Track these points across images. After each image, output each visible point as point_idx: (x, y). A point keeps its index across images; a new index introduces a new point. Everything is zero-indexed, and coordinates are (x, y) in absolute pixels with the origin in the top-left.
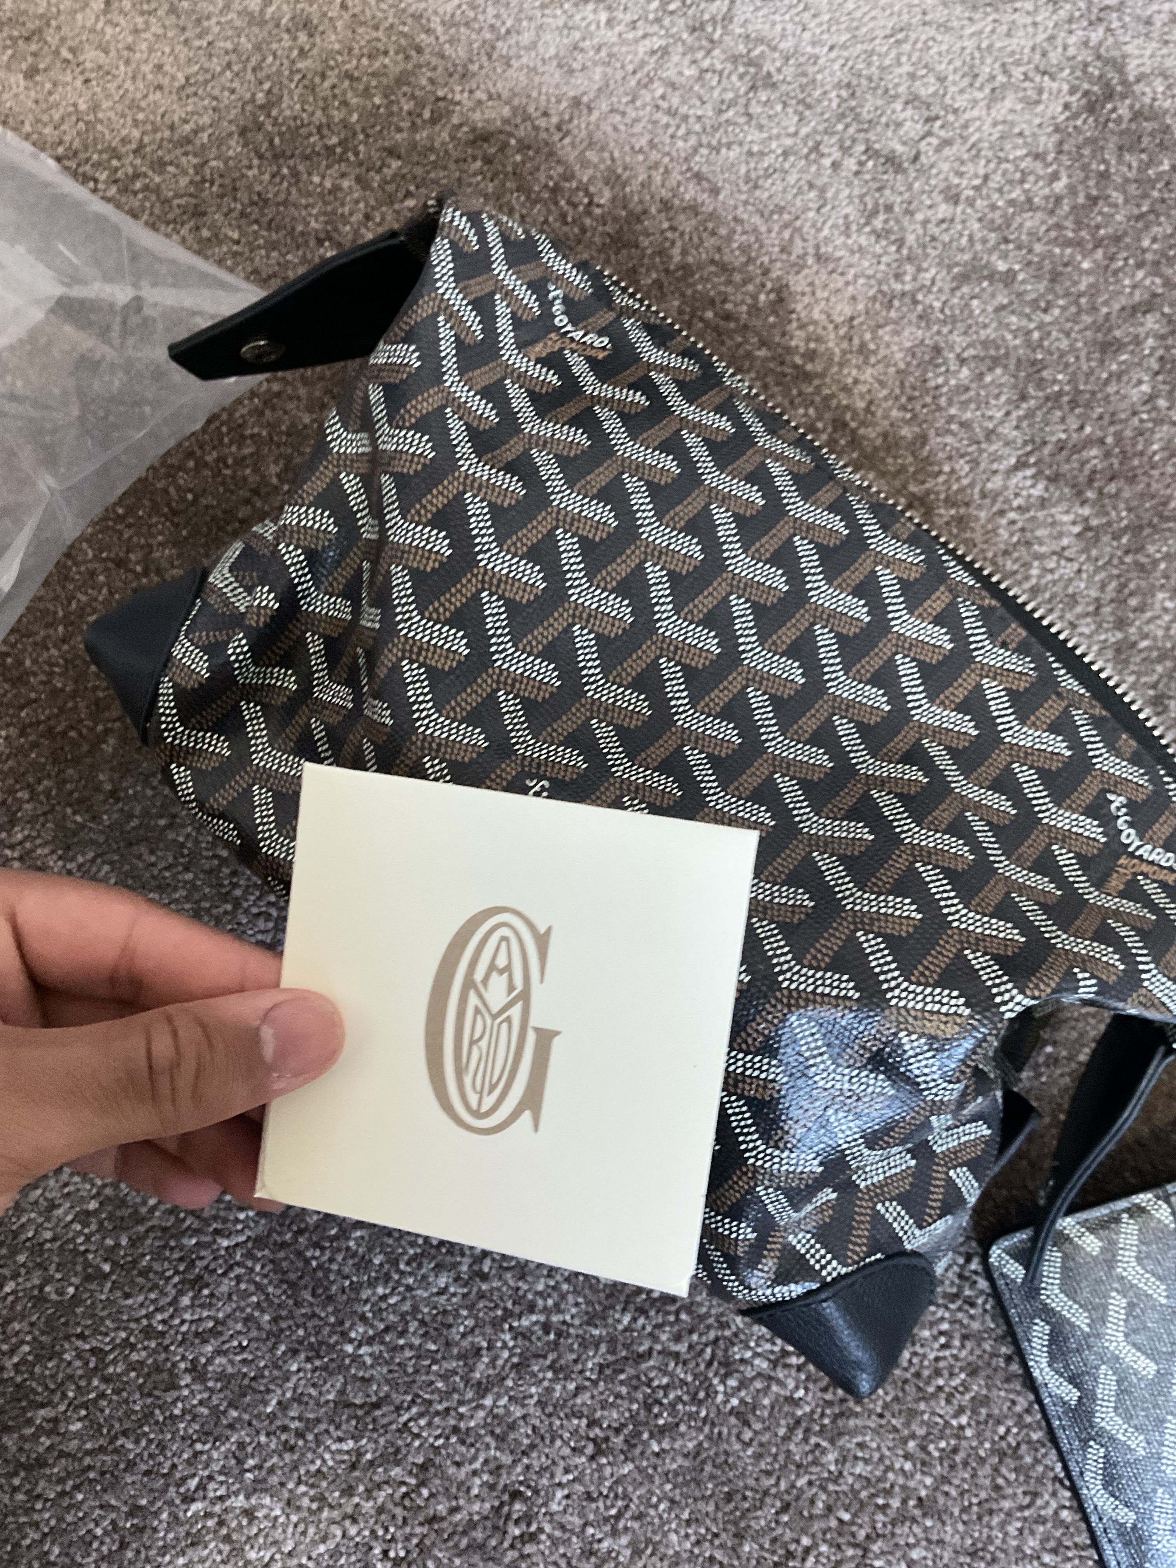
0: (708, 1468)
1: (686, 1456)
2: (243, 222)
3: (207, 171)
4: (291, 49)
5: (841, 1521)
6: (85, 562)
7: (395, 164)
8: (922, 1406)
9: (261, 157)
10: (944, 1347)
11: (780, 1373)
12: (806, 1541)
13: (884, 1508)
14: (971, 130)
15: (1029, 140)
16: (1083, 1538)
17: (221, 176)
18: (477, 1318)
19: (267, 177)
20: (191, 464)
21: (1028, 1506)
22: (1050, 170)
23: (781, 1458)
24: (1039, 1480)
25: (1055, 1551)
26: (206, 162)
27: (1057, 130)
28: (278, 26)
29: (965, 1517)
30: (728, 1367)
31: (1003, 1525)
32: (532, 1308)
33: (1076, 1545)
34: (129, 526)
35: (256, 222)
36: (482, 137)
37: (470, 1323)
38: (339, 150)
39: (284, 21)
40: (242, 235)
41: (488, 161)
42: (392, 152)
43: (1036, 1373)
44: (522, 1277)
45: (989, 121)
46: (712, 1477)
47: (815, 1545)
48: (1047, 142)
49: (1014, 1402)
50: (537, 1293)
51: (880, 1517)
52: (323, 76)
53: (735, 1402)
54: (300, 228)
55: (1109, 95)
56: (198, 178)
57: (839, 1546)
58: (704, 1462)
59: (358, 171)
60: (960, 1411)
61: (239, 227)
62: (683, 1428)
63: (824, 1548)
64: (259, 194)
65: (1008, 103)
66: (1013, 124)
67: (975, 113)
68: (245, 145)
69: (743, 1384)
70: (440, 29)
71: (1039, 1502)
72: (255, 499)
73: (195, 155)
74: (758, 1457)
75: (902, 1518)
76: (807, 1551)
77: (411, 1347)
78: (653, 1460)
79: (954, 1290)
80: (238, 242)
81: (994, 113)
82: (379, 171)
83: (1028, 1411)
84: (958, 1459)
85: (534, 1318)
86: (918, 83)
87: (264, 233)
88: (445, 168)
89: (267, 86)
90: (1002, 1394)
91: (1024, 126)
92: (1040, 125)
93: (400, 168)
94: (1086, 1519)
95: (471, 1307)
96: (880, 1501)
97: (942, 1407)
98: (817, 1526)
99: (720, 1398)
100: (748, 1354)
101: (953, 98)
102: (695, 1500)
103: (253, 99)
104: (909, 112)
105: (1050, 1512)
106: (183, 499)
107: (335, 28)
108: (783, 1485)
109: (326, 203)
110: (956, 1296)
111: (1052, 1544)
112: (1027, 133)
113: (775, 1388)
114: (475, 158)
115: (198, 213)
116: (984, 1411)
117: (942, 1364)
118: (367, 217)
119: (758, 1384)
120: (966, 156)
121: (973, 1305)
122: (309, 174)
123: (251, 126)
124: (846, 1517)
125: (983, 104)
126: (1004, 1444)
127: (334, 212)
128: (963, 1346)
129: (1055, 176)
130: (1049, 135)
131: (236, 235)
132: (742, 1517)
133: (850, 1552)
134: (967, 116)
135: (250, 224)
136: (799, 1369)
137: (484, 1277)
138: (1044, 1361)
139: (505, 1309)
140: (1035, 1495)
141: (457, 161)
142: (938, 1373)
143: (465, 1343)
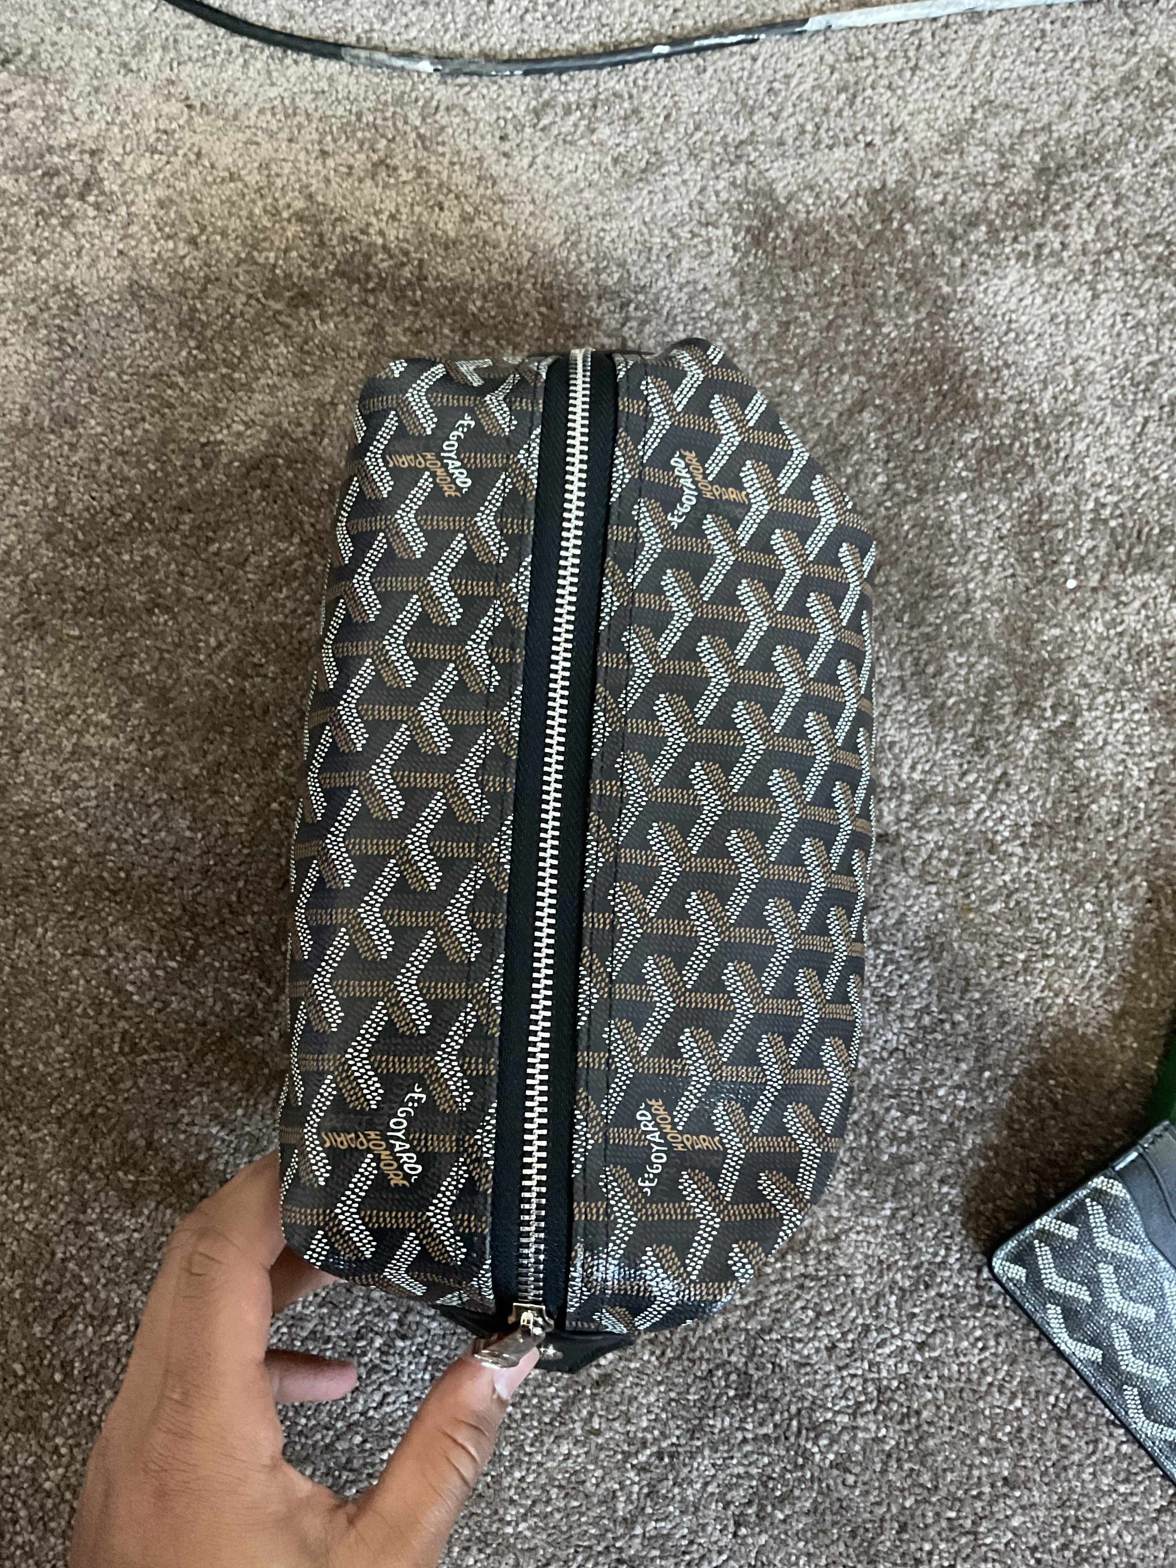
0: (828, 1518)
1: (808, 1514)
2: (79, 619)
3: (30, 583)
4: (60, 446)
5: (949, 1519)
6: (56, 962)
7: (187, 518)
8: (981, 1404)
9: (72, 555)
10: (982, 1350)
11: (861, 1422)
12: (927, 1547)
13: (978, 1497)
14: (662, 302)
15: (714, 293)
16: (1146, 1462)
17: (45, 584)
18: (603, 1467)
19: (83, 570)
20: (114, 846)
21: (1094, 1452)
22: (740, 313)
23: (885, 1489)
24: (1096, 1429)
25: (1127, 1481)
26: (27, 577)
27: (734, 275)
28: (42, 429)
29: (1046, 1480)
30: (817, 1430)
31: (1078, 1476)
32: (644, 1444)
33: (1142, 1469)
34: (81, 918)
35: (90, 614)
36: (253, 466)
37: (599, 1473)
38: (136, 524)
39: (46, 423)
40: (82, 629)
41: (265, 486)
42: (181, 508)
43: (1063, 1347)
44: (628, 1422)
45: (675, 286)
46: (834, 1524)
47: (935, 1546)
48: (729, 287)
49: (1054, 1373)
50: (645, 1430)
51: (978, 1505)
52: (98, 462)
53: (831, 1457)
54: (129, 605)
55: (769, 225)
56: (26, 594)
57: (954, 1540)
58: (823, 1513)
59: (158, 536)
60: (1014, 1396)
61: (77, 624)
62: (797, 1493)
63: (943, 1546)
64: (82, 589)
65: (685, 264)
66: (696, 282)
67: (661, 284)
68: (55, 549)
69: (833, 1441)
70: (180, 380)
71: (1101, 1446)
72: (177, 855)
73: (16, 574)
74: (866, 1493)
75: (995, 1499)
76: (930, 1553)
77: (558, 1510)
78: (783, 1527)
79: (977, 1300)
80: (80, 638)
81: (676, 278)
82: (176, 530)
83: (1068, 1376)
84: (1024, 1435)
85: (648, 1452)
86: (604, 276)
87: (100, 622)
88: (231, 506)
89: (52, 489)
90: (1043, 1370)
91: (706, 280)
92: (719, 274)
93: (194, 520)
94: (1142, 1446)
95: (595, 1461)
96: (974, 1493)
97: (998, 1399)
98: (932, 1533)
99: (818, 1457)
100: (829, 1415)
101: (637, 278)
102: (827, 1546)
103: (45, 505)
104: (605, 305)
105: (1112, 1450)
106: (119, 879)
107: (91, 412)
108: (894, 1510)
109: (142, 576)
110: (980, 1304)
111: (1122, 1476)
112: (710, 286)
113: (860, 1435)
114: (253, 488)
115: (37, 625)
116: (1032, 1389)
117: (985, 1365)
118: (182, 574)
119: (846, 1437)
120: (665, 328)
121: (995, 1307)
122: (119, 554)
123: (53, 530)
124: (952, 1514)
125: (663, 273)
126: (1057, 1410)
127: (152, 581)
128: (998, 1343)
129: (746, 317)
130: (730, 280)
131: (76, 633)
132: (870, 1546)
133: (964, 1540)
134: (654, 290)
135: (85, 618)
136: (875, 1412)
137: (598, 1433)
138: (1065, 1336)
139: (623, 1452)
140: (1096, 1441)
141: (239, 496)
142: (984, 1372)
143: (600, 1491)
